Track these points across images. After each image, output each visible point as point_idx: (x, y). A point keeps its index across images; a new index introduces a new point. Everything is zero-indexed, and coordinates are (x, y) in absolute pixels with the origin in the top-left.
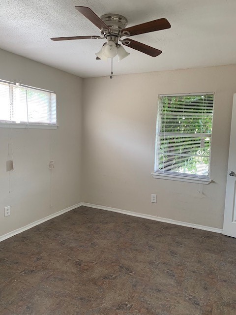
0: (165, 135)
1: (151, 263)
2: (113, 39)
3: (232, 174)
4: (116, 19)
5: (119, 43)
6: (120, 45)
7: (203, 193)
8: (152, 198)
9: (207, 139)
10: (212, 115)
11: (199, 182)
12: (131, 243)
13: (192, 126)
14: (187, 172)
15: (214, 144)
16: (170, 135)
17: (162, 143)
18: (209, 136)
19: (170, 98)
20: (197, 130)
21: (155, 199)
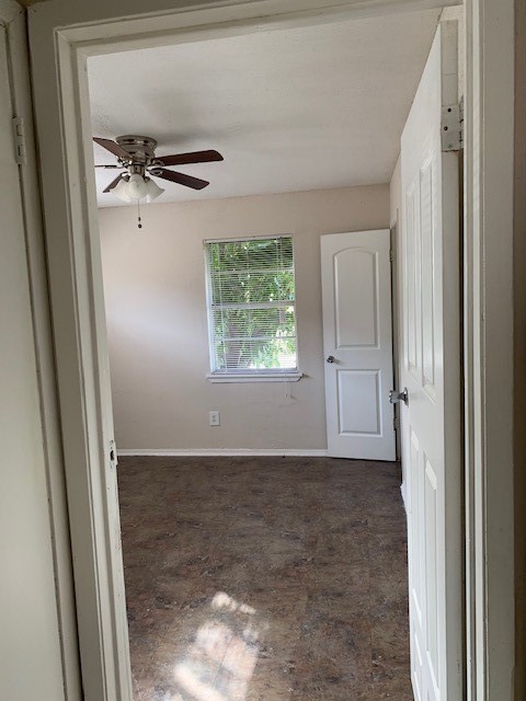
0: (221, 307)
1: (225, 509)
2: (138, 170)
3: (331, 359)
4: (140, 142)
5: (147, 174)
6: (149, 179)
7: (292, 397)
8: (211, 419)
9: (291, 309)
10: (292, 270)
11: (284, 380)
12: (188, 492)
13: (264, 290)
14: (262, 367)
15: (301, 316)
16: (229, 308)
17: (218, 322)
18: (292, 303)
19: (222, 245)
20: (272, 295)
21: (217, 418)
